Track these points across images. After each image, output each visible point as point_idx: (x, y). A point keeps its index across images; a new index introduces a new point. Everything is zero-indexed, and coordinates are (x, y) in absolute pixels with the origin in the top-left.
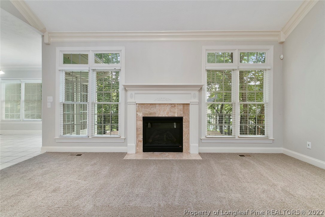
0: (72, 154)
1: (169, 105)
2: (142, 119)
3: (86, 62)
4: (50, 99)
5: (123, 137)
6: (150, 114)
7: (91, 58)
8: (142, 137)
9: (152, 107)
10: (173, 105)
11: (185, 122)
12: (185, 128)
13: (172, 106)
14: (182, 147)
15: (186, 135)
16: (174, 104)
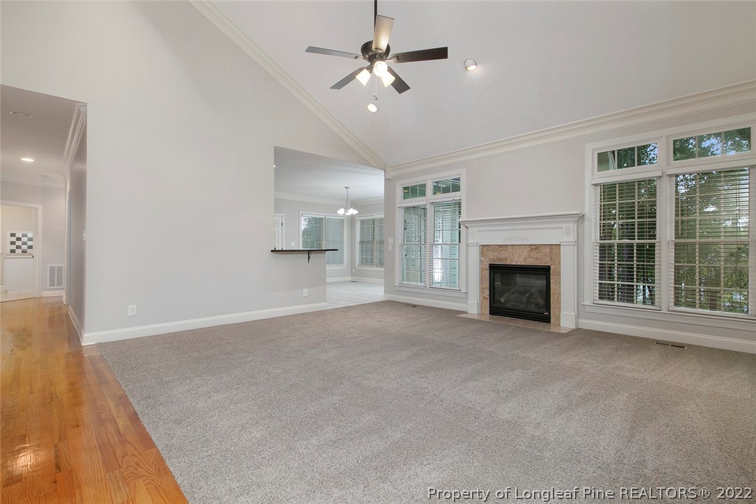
0: (408, 305)
1: (527, 247)
2: (488, 267)
3: (423, 194)
4: (391, 240)
5: (464, 291)
6: (499, 260)
7: (429, 189)
8: (488, 293)
9: (501, 250)
10: (533, 247)
11: (553, 275)
12: (555, 284)
13: (532, 249)
14: (550, 314)
15: (556, 296)
16: (534, 245)
